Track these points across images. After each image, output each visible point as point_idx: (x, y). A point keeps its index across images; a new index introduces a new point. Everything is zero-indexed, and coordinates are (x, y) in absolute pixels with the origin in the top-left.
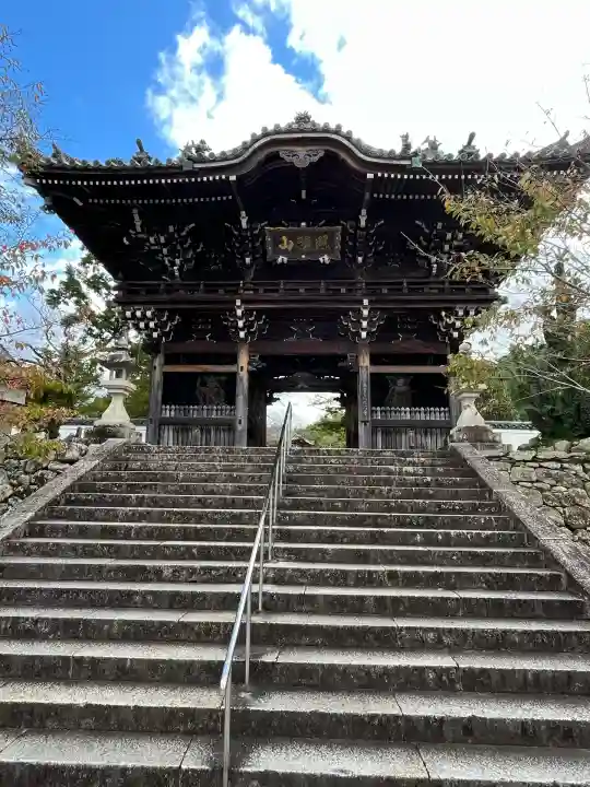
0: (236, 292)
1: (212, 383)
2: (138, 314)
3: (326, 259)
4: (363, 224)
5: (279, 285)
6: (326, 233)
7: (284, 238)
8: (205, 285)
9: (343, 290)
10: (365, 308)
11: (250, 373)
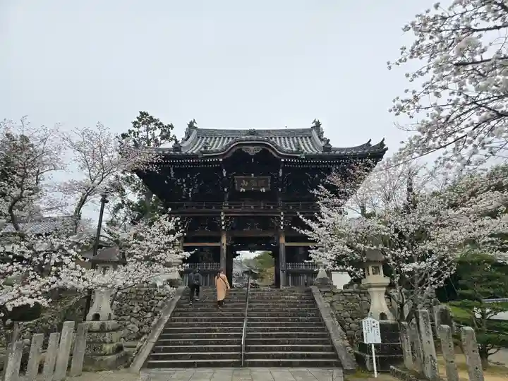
0: (221, 208)
2: (173, 218)
3: (263, 190)
4: (281, 175)
5: (241, 204)
6: (263, 179)
7: (244, 181)
8: (206, 204)
9: (272, 207)
11: (227, 246)
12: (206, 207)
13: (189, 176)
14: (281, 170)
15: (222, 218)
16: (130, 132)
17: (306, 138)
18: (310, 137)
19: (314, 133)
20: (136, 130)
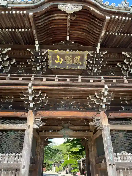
1: (12, 135)
4: (98, 51)
5: (55, 77)
6: (79, 55)
7: (58, 57)
9: (91, 81)
10: (106, 90)
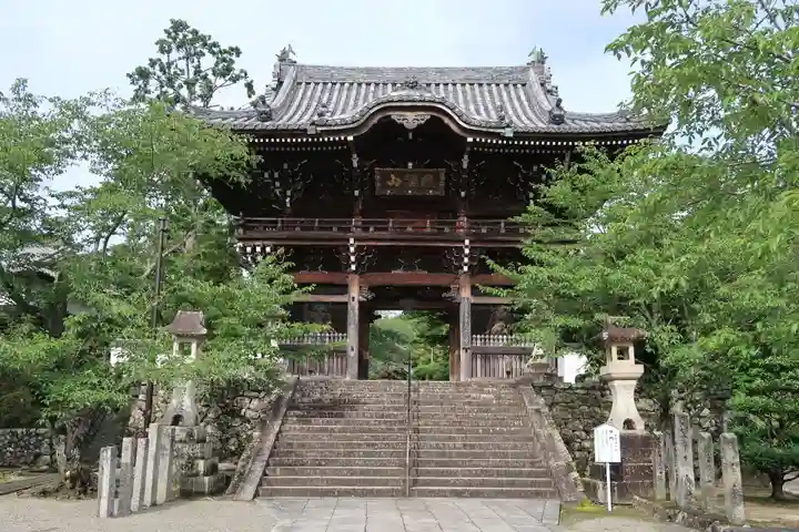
0: (349, 230)
2: (258, 249)
3: (431, 193)
4: (465, 166)
5: (387, 223)
6: (431, 173)
7: (392, 176)
8: (319, 222)
10: (467, 247)
11: (360, 303)
12: (321, 229)
13: (286, 166)
14: (466, 157)
15: (352, 249)
16: (153, 63)
17: (515, 85)
18: (523, 85)
19: (533, 76)
20: (164, 59)
